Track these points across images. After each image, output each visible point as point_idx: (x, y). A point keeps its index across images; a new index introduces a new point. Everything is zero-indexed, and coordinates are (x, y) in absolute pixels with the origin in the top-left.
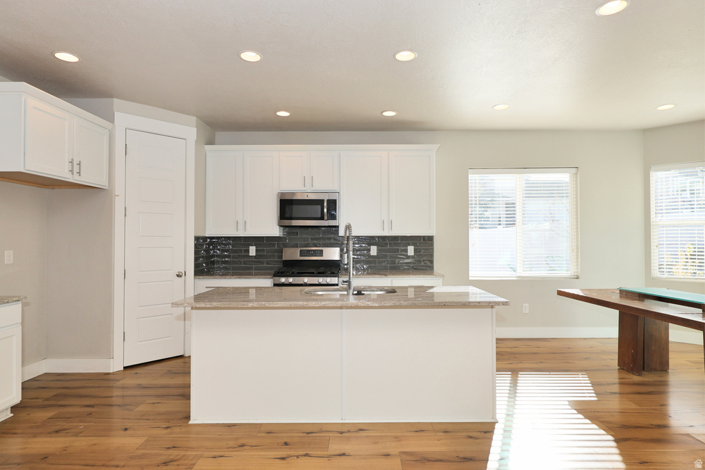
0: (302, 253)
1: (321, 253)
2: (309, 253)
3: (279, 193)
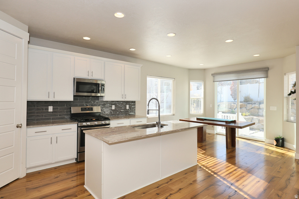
0: (82, 109)
1: (92, 109)
2: (85, 109)
3: (74, 79)
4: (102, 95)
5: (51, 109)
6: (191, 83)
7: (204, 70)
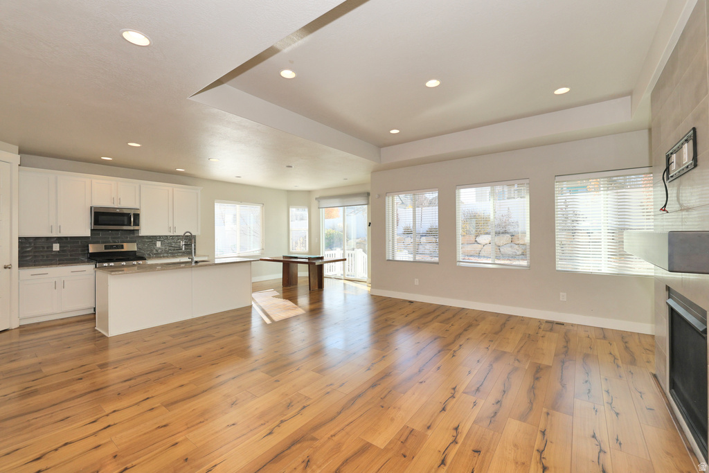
0: (106, 247)
1: (122, 247)
2: (111, 247)
3: (91, 207)
4: (136, 228)
5: (56, 247)
6: (290, 209)
7: (309, 192)
